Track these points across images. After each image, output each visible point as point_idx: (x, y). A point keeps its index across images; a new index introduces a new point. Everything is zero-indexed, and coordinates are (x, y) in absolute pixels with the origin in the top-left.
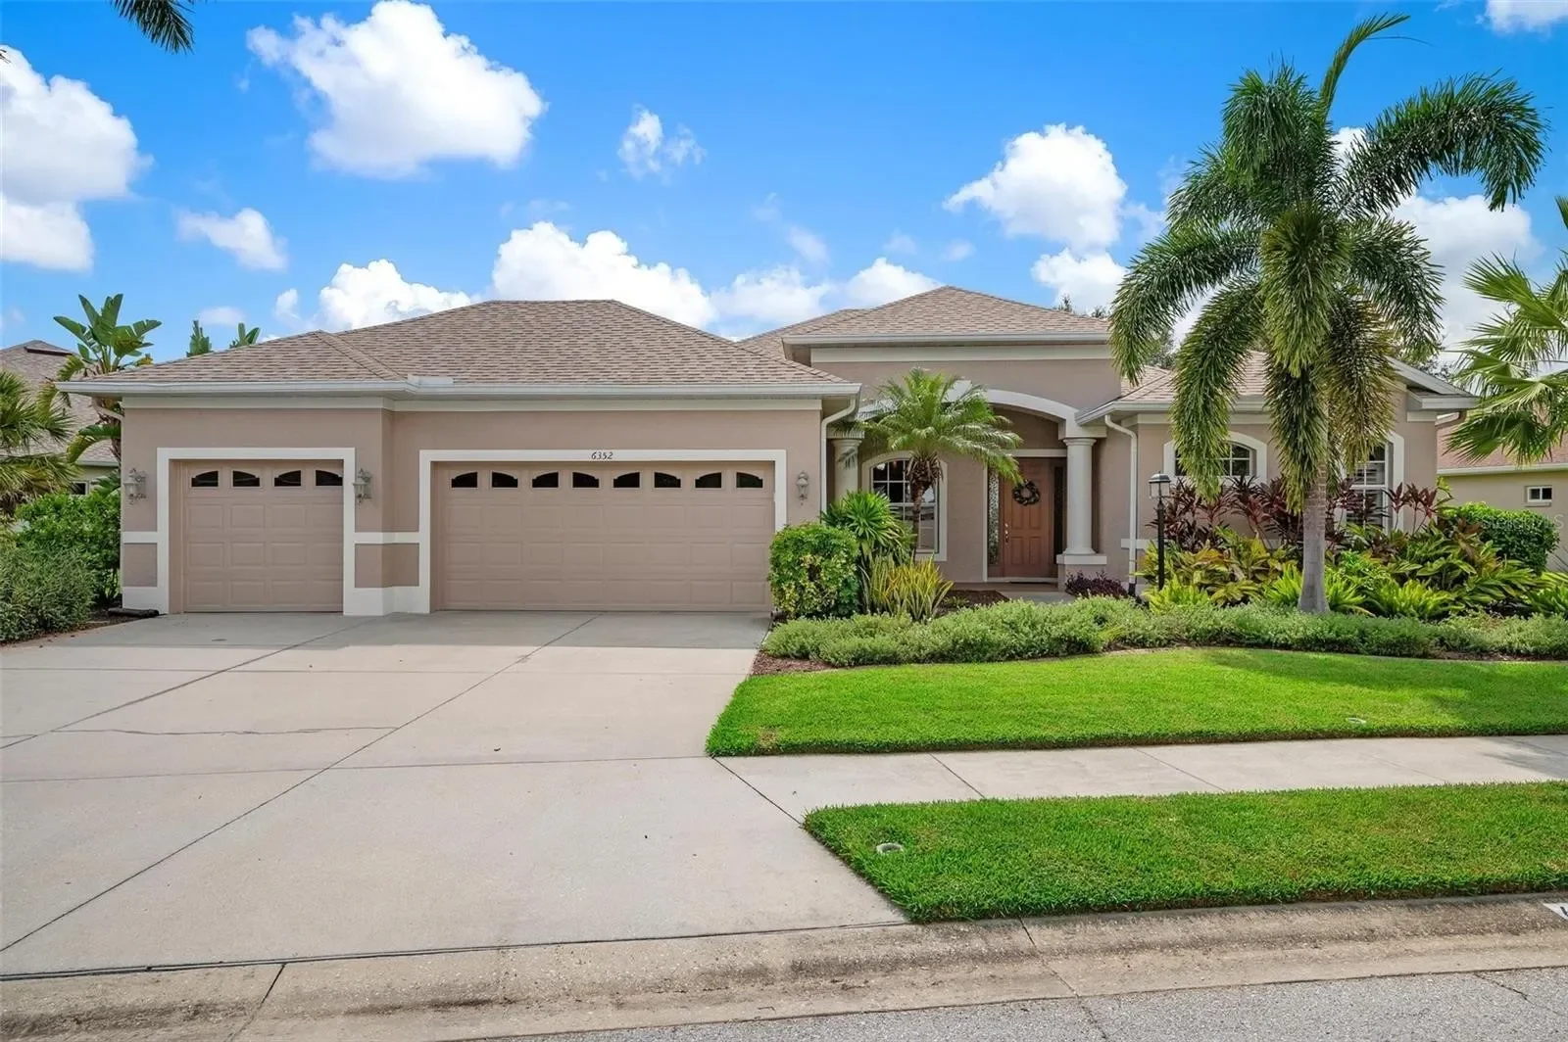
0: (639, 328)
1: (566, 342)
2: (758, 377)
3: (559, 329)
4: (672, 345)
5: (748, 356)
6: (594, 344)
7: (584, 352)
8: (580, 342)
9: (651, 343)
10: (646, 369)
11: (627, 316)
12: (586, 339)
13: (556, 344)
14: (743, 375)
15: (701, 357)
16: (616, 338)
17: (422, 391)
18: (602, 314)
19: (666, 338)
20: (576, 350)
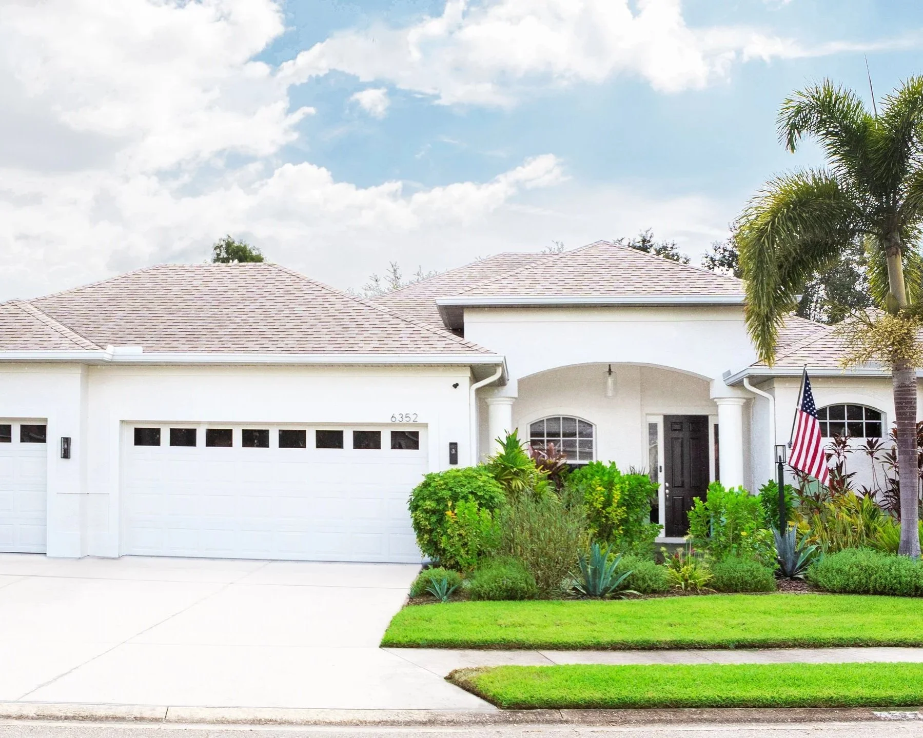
0: (300, 294)
1: (234, 309)
2: (412, 346)
3: (226, 295)
4: (332, 312)
5: (403, 324)
6: (260, 311)
7: (251, 320)
8: (247, 309)
9: (313, 311)
10: (310, 338)
11: (288, 282)
12: (253, 306)
13: (225, 311)
14: (397, 344)
15: (359, 326)
16: (279, 306)
17: (117, 359)
18: (263, 278)
19: (326, 305)
20: (244, 317)
